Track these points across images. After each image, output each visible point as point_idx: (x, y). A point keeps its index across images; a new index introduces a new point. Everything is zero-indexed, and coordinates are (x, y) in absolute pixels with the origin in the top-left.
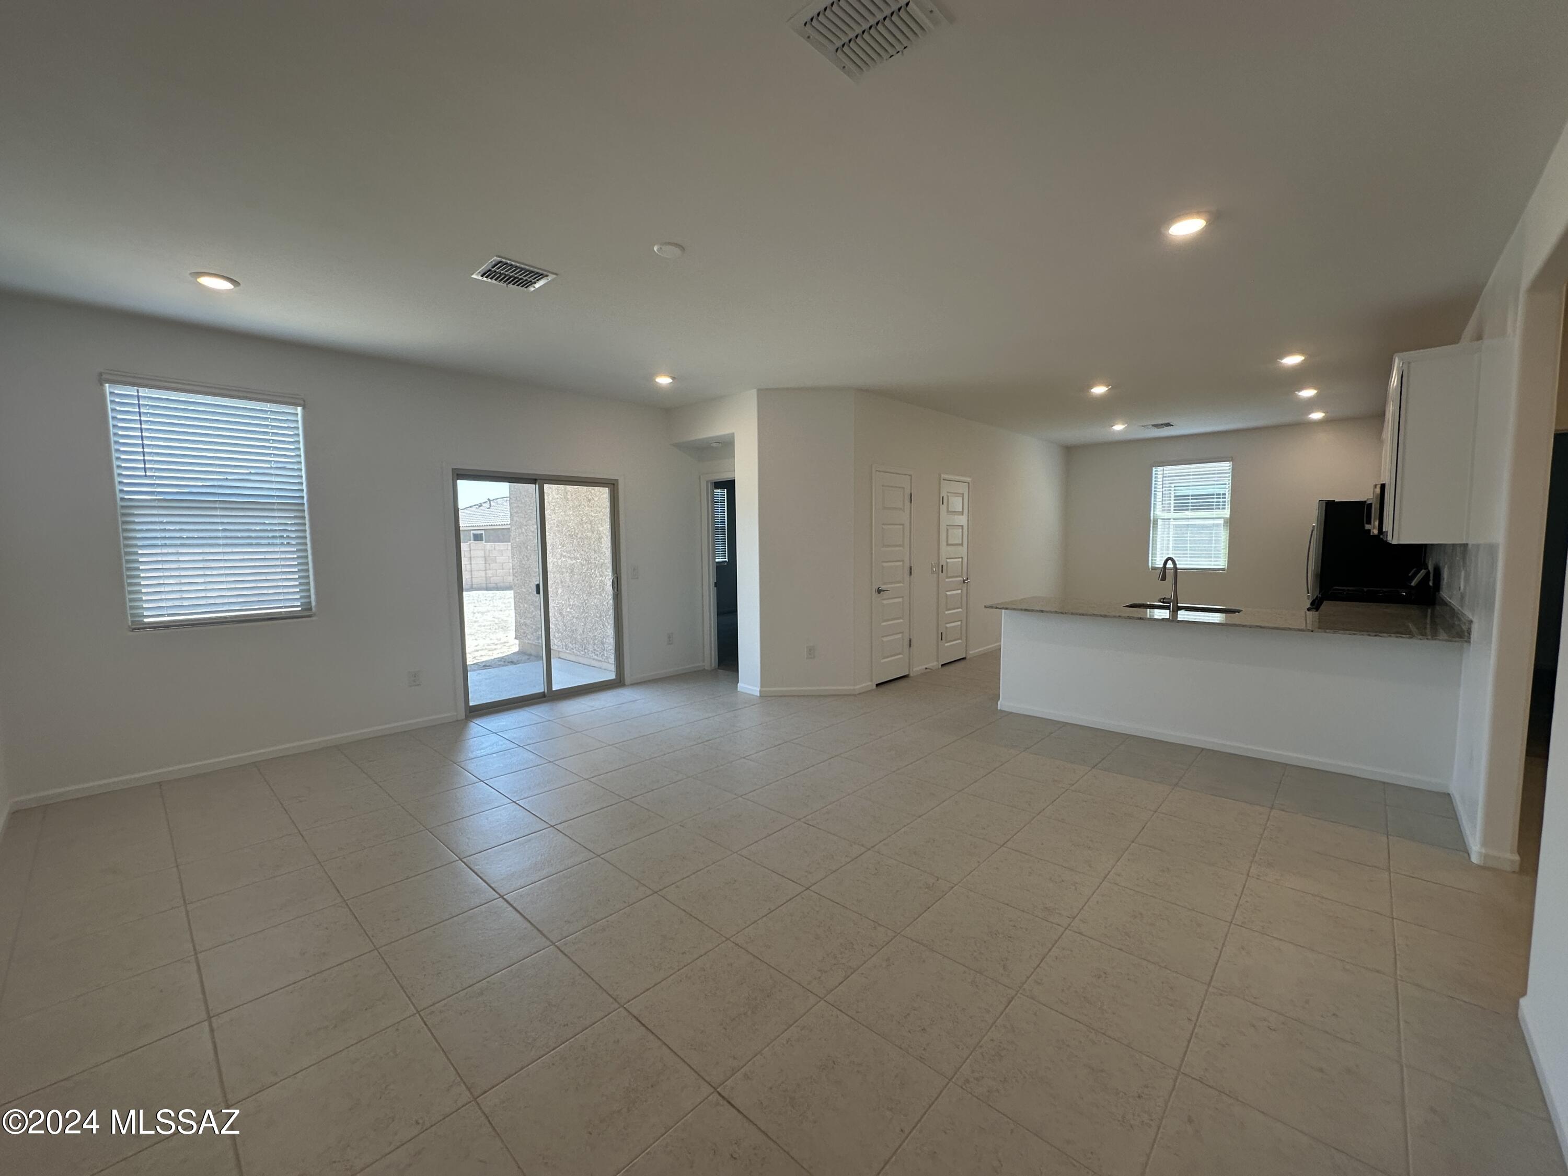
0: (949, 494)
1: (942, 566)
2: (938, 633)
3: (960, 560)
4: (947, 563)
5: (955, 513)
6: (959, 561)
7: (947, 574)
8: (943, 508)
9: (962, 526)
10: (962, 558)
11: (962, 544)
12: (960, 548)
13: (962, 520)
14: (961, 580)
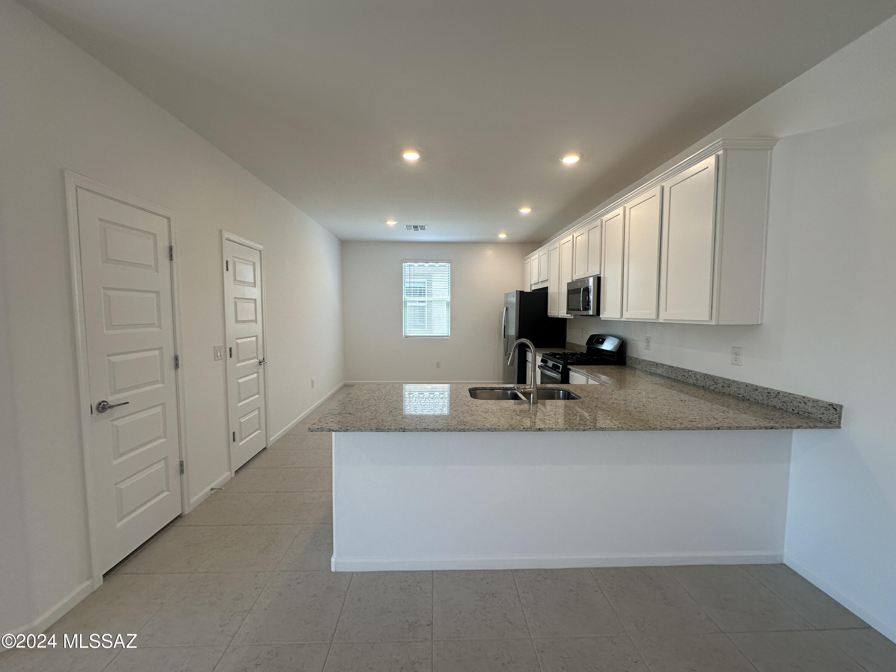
0: (235, 259)
1: (230, 350)
2: (229, 435)
3: (254, 339)
4: (237, 344)
5: (244, 283)
6: (252, 341)
7: (238, 357)
8: (228, 276)
9: (255, 300)
10: (256, 336)
11: (256, 321)
12: (253, 325)
13: (255, 293)
14: (256, 362)
